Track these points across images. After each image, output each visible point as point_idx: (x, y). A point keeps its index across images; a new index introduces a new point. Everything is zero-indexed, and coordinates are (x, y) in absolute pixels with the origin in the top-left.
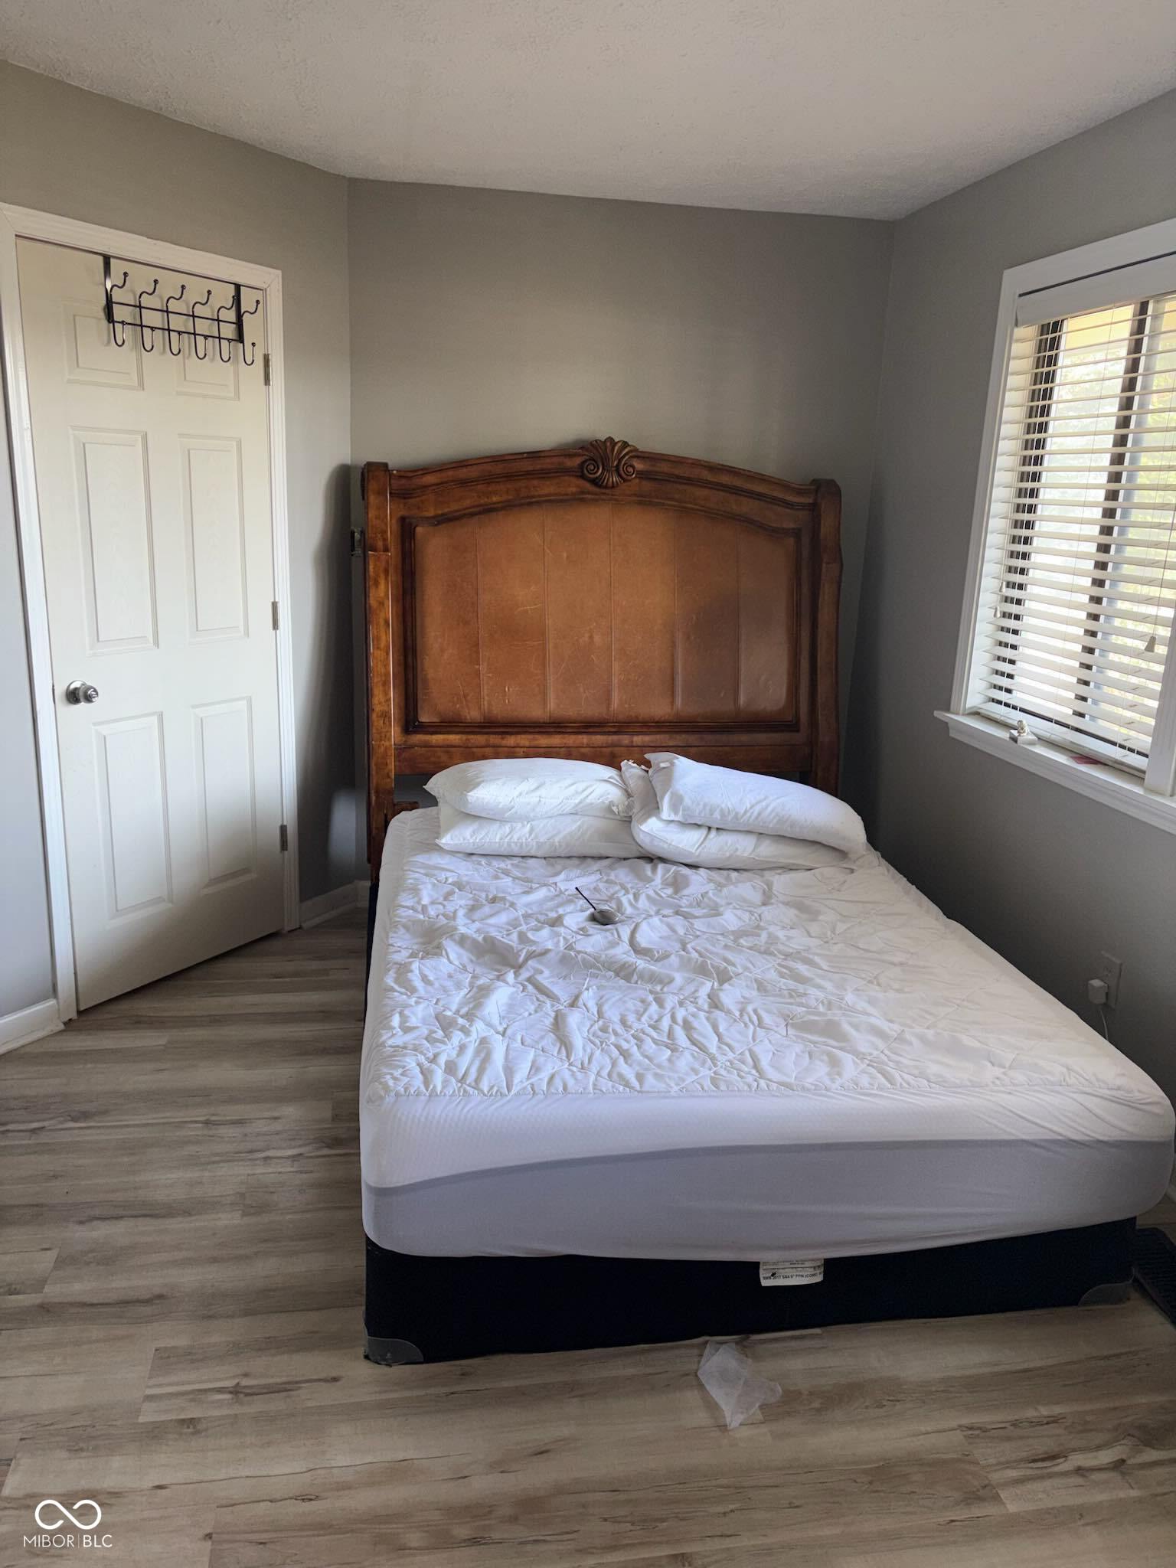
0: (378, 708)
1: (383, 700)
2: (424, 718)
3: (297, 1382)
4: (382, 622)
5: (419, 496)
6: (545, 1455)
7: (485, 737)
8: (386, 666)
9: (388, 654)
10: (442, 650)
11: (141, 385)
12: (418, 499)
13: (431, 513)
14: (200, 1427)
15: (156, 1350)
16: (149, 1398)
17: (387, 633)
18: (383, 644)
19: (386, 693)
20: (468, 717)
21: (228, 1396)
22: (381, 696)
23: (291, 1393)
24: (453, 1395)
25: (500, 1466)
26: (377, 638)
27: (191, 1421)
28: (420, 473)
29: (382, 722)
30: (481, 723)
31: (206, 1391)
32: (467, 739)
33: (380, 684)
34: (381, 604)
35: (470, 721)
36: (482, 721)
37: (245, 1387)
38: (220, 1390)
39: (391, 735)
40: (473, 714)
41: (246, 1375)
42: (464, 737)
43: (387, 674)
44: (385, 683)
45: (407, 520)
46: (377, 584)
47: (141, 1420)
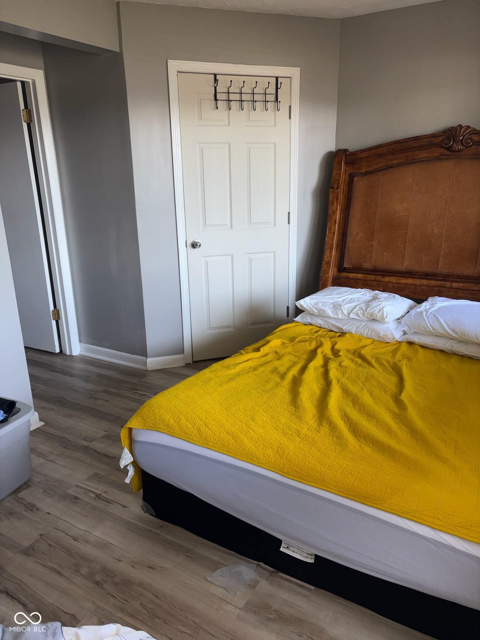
0: (326, 260)
1: (328, 256)
2: (346, 265)
3: (115, 502)
4: (333, 220)
5: (359, 163)
6: (151, 569)
7: (375, 276)
8: (333, 240)
9: (334, 235)
10: (357, 234)
11: (229, 124)
12: (359, 164)
13: (364, 171)
14: (78, 501)
15: (95, 473)
16: (77, 486)
17: (335, 226)
18: (332, 231)
19: (331, 253)
20: (365, 266)
21: (94, 496)
22: (328, 254)
23: (110, 504)
24: (150, 532)
25: (133, 564)
26: (330, 229)
27: (77, 498)
28: (359, 152)
29: (326, 266)
30: (371, 269)
31: (91, 491)
32: (366, 277)
33: (329, 249)
34: (334, 213)
35: (366, 268)
36: (372, 268)
37: (102, 496)
38: (94, 493)
39: (329, 272)
40: (367, 265)
41: (106, 492)
42: (365, 276)
43: (332, 245)
44: (331, 248)
45: (352, 174)
46: (333, 204)
47: (68, 491)
